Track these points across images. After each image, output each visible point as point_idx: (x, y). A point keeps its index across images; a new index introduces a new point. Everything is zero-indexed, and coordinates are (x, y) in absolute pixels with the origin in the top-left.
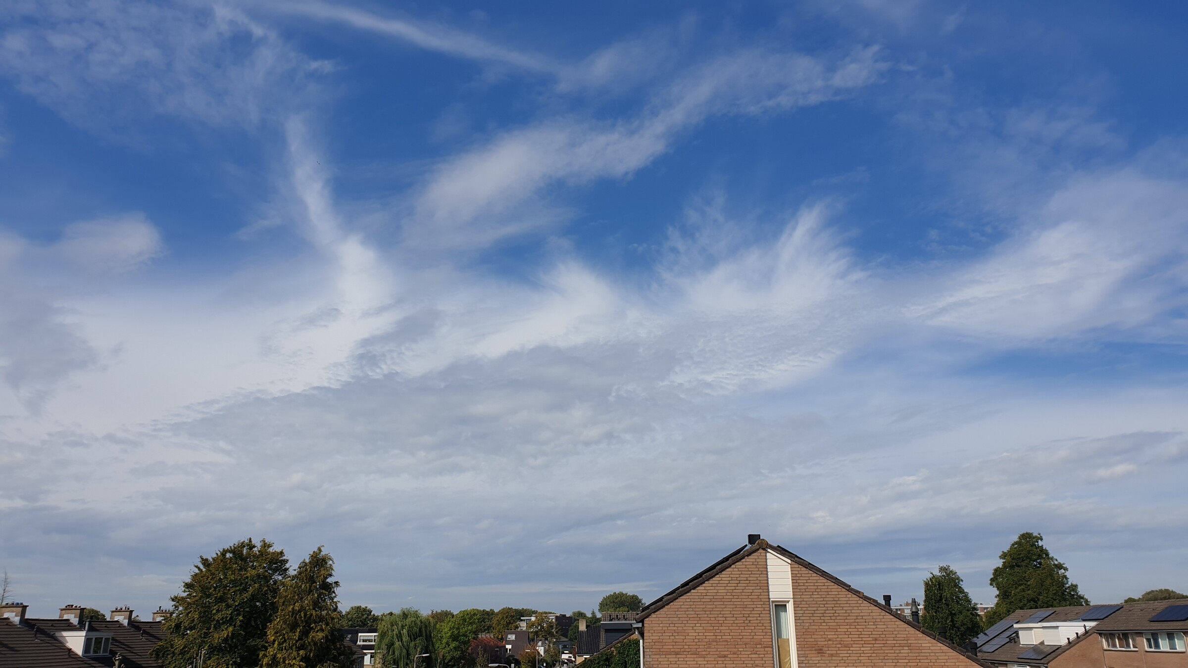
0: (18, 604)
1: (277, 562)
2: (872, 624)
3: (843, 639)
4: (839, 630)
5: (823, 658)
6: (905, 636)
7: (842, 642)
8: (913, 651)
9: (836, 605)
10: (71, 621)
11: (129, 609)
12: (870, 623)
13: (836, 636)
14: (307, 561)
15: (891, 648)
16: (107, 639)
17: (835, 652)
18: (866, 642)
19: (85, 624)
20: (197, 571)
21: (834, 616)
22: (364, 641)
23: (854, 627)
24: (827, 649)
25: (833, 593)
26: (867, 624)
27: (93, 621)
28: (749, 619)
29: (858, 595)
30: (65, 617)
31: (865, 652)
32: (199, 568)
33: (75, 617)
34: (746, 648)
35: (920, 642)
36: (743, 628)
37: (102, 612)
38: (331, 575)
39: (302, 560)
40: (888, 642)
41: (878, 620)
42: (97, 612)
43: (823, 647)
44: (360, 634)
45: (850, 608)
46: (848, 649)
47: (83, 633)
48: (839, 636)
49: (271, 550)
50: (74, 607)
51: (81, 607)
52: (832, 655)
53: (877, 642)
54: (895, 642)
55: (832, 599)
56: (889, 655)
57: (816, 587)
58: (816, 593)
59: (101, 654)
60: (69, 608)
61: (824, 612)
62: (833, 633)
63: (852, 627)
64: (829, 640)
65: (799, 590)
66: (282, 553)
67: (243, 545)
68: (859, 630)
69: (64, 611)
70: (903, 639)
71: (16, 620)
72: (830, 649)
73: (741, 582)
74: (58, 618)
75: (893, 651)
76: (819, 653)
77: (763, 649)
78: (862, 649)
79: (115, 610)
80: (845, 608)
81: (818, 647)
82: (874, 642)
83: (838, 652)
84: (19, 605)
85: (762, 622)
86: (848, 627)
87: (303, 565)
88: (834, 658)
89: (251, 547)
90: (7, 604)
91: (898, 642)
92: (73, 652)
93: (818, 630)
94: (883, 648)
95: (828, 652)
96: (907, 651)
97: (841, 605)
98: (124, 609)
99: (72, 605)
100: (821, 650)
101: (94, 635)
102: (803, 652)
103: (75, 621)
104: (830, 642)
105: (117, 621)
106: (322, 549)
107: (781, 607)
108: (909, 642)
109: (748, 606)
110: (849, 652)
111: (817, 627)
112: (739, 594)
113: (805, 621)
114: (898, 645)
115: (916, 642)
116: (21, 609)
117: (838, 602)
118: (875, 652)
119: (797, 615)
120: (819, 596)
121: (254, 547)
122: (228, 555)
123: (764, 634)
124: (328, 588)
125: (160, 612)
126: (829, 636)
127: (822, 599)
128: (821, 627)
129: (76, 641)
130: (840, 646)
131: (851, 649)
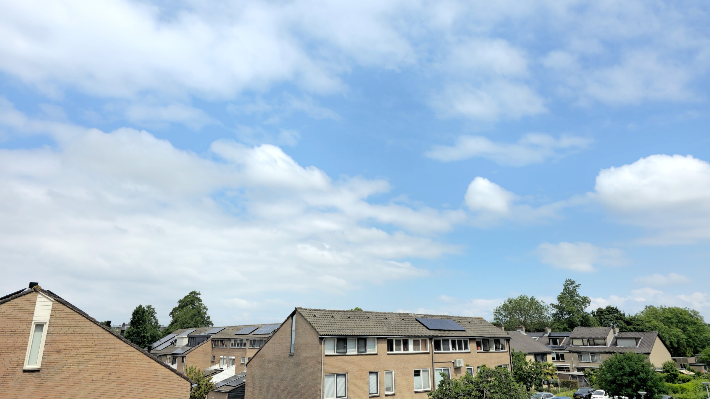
2: (96, 336)
3: (75, 345)
4: (74, 340)
5: (60, 356)
6: (114, 343)
7: (75, 347)
8: (116, 351)
9: (77, 326)
12: (95, 336)
13: (72, 343)
15: (104, 350)
17: (68, 352)
18: (90, 346)
21: (73, 332)
23: (84, 338)
24: (64, 350)
25: (77, 319)
26: (93, 336)
28: (14, 333)
29: (92, 320)
31: (87, 352)
34: (8, 350)
35: (121, 346)
36: (9, 338)
40: (103, 346)
41: (100, 334)
43: (61, 349)
45: (85, 327)
46: (77, 350)
48: (74, 343)
52: (66, 354)
53: (96, 346)
54: (107, 346)
55: (75, 322)
56: (101, 353)
57: (67, 315)
58: (66, 319)
61: (67, 329)
62: (71, 341)
63: (83, 338)
64: (67, 346)
65: (55, 317)
68: (87, 340)
70: (112, 344)
72: (66, 350)
73: (15, 310)
75: (104, 351)
76: (57, 353)
77: (20, 351)
78: (86, 350)
80: (81, 327)
81: (58, 349)
82: (94, 346)
83: (71, 352)
85: (24, 334)
86: (81, 338)
88: (66, 356)
91: (109, 346)
93: (61, 340)
94: (99, 350)
95: (64, 352)
96: (113, 351)
97: (80, 326)
100: (60, 351)
102: (48, 352)
104: (66, 347)
107: (40, 326)
108: (115, 346)
109: (16, 325)
110: (77, 352)
111: (61, 338)
112: (11, 318)
113: (53, 334)
114: (109, 348)
115: (119, 346)
117: (78, 324)
118: (94, 352)
119: (49, 331)
120: (68, 320)
123: (24, 342)
126: (67, 343)
127: (68, 322)
128: (63, 338)
130: (73, 348)
131: (79, 350)
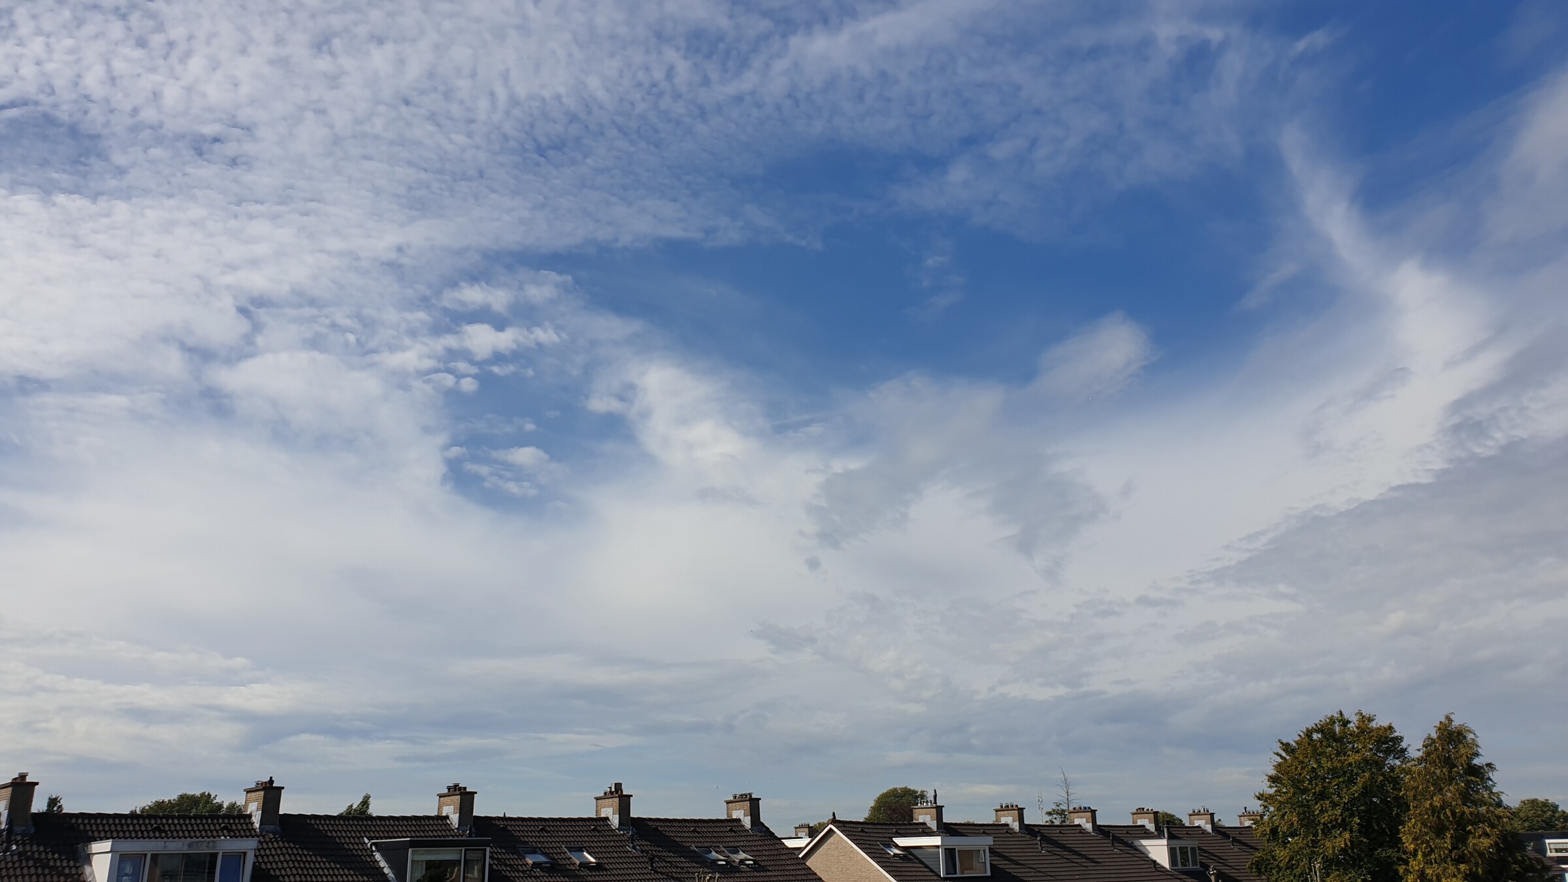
0: (1085, 808)
1: (1388, 742)
10: (1147, 827)
11: (1208, 811)
14: (1434, 736)
16: (1193, 849)
19: (1163, 831)
20: (1280, 760)
22: (1557, 850)
27: (1172, 827)
30: (1139, 823)
32: (1280, 756)
33: (1150, 823)
37: (1178, 816)
38: (1477, 755)
39: (1426, 736)
42: (1173, 816)
44: (1547, 841)
47: (1164, 842)
49: (1373, 724)
50: (1145, 810)
51: (1154, 810)
59: (1191, 867)
60: (1140, 812)
66: (1390, 728)
67: (1332, 721)
69: (1135, 816)
71: (1089, 826)
74: (1131, 824)
79: (1192, 812)
84: (1088, 810)
87: (1429, 743)
89: (1345, 723)
90: (1074, 809)
92: (1158, 864)
98: (1202, 811)
99: (1143, 809)
101: (1177, 844)
103: (1151, 827)
105: (1199, 827)
106: (1452, 717)
116: (1090, 814)
121: (1349, 722)
122: (1316, 736)
124: (1478, 774)
125: (1247, 814)
129: (1158, 851)
